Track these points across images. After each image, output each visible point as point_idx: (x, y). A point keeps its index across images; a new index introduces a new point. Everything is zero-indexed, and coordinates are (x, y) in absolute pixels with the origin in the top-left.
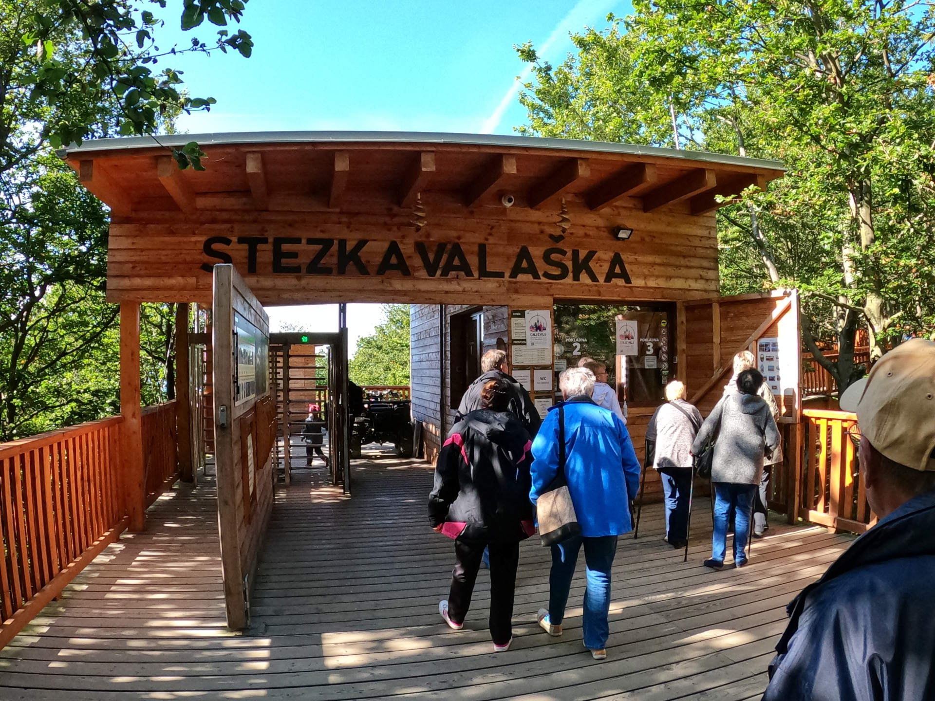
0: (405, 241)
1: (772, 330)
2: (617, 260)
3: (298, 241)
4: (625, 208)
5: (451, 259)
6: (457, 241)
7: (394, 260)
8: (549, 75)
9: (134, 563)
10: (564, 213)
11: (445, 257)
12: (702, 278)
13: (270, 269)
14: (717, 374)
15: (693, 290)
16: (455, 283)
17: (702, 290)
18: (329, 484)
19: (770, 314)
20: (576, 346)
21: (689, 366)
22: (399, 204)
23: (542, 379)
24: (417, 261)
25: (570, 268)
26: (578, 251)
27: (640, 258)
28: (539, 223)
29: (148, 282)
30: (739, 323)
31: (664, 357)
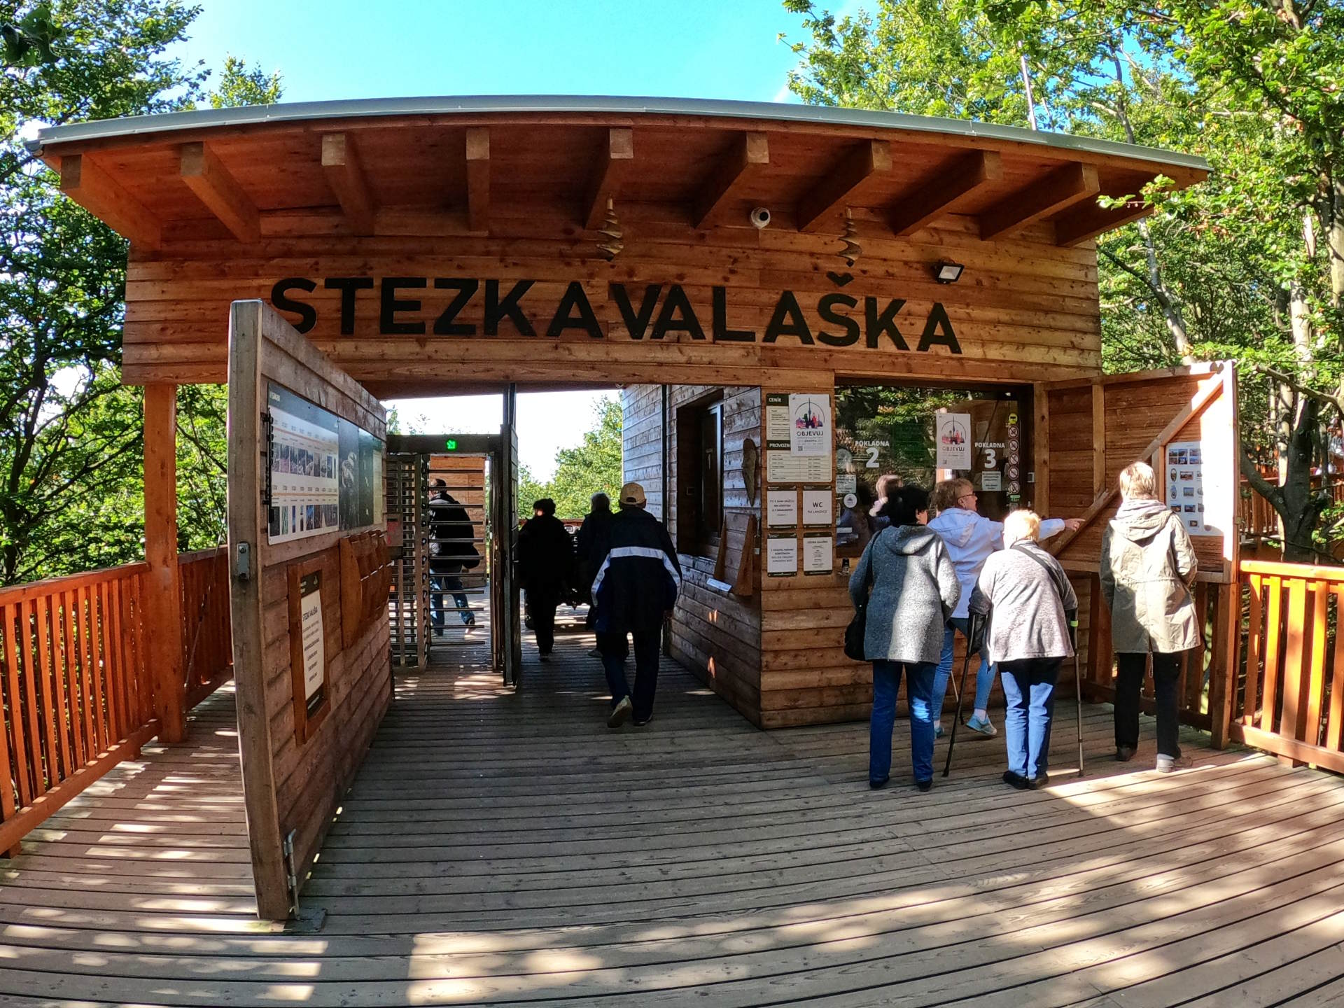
0: (593, 282)
1: (1191, 428)
2: (937, 315)
3: (420, 283)
4: (951, 232)
5: (667, 311)
6: (677, 281)
7: (575, 313)
8: (831, 31)
9: (150, 796)
10: (849, 235)
11: (658, 307)
12: (1074, 346)
13: (376, 327)
14: (1099, 501)
15: (1059, 366)
16: (674, 349)
17: (1073, 367)
18: (485, 669)
19: (1187, 402)
20: (872, 454)
21: (1053, 487)
22: (583, 223)
23: (815, 505)
24: (612, 314)
25: (863, 328)
26: (875, 299)
27: (976, 313)
28: (812, 254)
29: (187, 352)
30: (1135, 418)
31: (1013, 473)
